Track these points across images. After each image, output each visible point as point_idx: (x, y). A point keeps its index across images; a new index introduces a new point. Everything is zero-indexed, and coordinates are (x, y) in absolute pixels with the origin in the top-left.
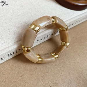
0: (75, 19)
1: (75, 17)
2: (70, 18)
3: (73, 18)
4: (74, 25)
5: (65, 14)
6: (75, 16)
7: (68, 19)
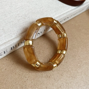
0: (70, 12)
1: (71, 11)
2: (66, 12)
3: (69, 11)
4: (69, 19)
5: (61, 8)
6: (71, 9)
7: (65, 12)
